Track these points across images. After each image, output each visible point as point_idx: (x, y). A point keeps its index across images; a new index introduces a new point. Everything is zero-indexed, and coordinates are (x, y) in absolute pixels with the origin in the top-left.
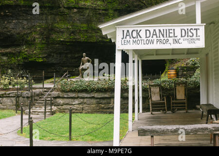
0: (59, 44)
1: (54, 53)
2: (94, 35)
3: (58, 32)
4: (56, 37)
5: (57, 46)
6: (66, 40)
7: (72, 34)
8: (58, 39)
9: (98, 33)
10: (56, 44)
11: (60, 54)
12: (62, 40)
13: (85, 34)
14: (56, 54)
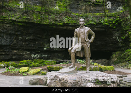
0: (10, 23)
1: (4, 33)
2: (47, 17)
3: (10, 11)
4: (7, 15)
5: (8, 25)
6: (19, 20)
7: (25, 14)
8: (10, 18)
9: (51, 15)
10: (7, 24)
11: (11, 35)
12: (14, 19)
13: (39, 15)
14: (7, 34)
